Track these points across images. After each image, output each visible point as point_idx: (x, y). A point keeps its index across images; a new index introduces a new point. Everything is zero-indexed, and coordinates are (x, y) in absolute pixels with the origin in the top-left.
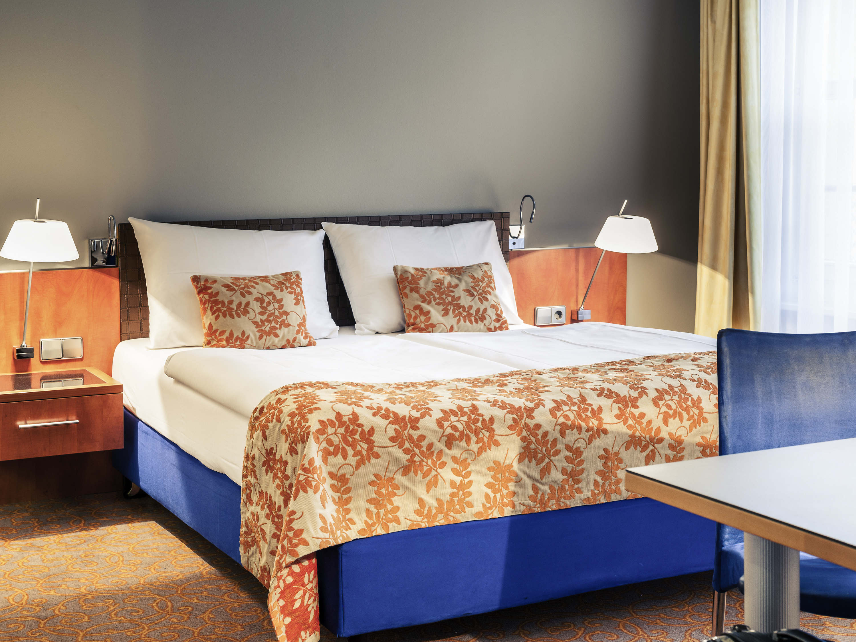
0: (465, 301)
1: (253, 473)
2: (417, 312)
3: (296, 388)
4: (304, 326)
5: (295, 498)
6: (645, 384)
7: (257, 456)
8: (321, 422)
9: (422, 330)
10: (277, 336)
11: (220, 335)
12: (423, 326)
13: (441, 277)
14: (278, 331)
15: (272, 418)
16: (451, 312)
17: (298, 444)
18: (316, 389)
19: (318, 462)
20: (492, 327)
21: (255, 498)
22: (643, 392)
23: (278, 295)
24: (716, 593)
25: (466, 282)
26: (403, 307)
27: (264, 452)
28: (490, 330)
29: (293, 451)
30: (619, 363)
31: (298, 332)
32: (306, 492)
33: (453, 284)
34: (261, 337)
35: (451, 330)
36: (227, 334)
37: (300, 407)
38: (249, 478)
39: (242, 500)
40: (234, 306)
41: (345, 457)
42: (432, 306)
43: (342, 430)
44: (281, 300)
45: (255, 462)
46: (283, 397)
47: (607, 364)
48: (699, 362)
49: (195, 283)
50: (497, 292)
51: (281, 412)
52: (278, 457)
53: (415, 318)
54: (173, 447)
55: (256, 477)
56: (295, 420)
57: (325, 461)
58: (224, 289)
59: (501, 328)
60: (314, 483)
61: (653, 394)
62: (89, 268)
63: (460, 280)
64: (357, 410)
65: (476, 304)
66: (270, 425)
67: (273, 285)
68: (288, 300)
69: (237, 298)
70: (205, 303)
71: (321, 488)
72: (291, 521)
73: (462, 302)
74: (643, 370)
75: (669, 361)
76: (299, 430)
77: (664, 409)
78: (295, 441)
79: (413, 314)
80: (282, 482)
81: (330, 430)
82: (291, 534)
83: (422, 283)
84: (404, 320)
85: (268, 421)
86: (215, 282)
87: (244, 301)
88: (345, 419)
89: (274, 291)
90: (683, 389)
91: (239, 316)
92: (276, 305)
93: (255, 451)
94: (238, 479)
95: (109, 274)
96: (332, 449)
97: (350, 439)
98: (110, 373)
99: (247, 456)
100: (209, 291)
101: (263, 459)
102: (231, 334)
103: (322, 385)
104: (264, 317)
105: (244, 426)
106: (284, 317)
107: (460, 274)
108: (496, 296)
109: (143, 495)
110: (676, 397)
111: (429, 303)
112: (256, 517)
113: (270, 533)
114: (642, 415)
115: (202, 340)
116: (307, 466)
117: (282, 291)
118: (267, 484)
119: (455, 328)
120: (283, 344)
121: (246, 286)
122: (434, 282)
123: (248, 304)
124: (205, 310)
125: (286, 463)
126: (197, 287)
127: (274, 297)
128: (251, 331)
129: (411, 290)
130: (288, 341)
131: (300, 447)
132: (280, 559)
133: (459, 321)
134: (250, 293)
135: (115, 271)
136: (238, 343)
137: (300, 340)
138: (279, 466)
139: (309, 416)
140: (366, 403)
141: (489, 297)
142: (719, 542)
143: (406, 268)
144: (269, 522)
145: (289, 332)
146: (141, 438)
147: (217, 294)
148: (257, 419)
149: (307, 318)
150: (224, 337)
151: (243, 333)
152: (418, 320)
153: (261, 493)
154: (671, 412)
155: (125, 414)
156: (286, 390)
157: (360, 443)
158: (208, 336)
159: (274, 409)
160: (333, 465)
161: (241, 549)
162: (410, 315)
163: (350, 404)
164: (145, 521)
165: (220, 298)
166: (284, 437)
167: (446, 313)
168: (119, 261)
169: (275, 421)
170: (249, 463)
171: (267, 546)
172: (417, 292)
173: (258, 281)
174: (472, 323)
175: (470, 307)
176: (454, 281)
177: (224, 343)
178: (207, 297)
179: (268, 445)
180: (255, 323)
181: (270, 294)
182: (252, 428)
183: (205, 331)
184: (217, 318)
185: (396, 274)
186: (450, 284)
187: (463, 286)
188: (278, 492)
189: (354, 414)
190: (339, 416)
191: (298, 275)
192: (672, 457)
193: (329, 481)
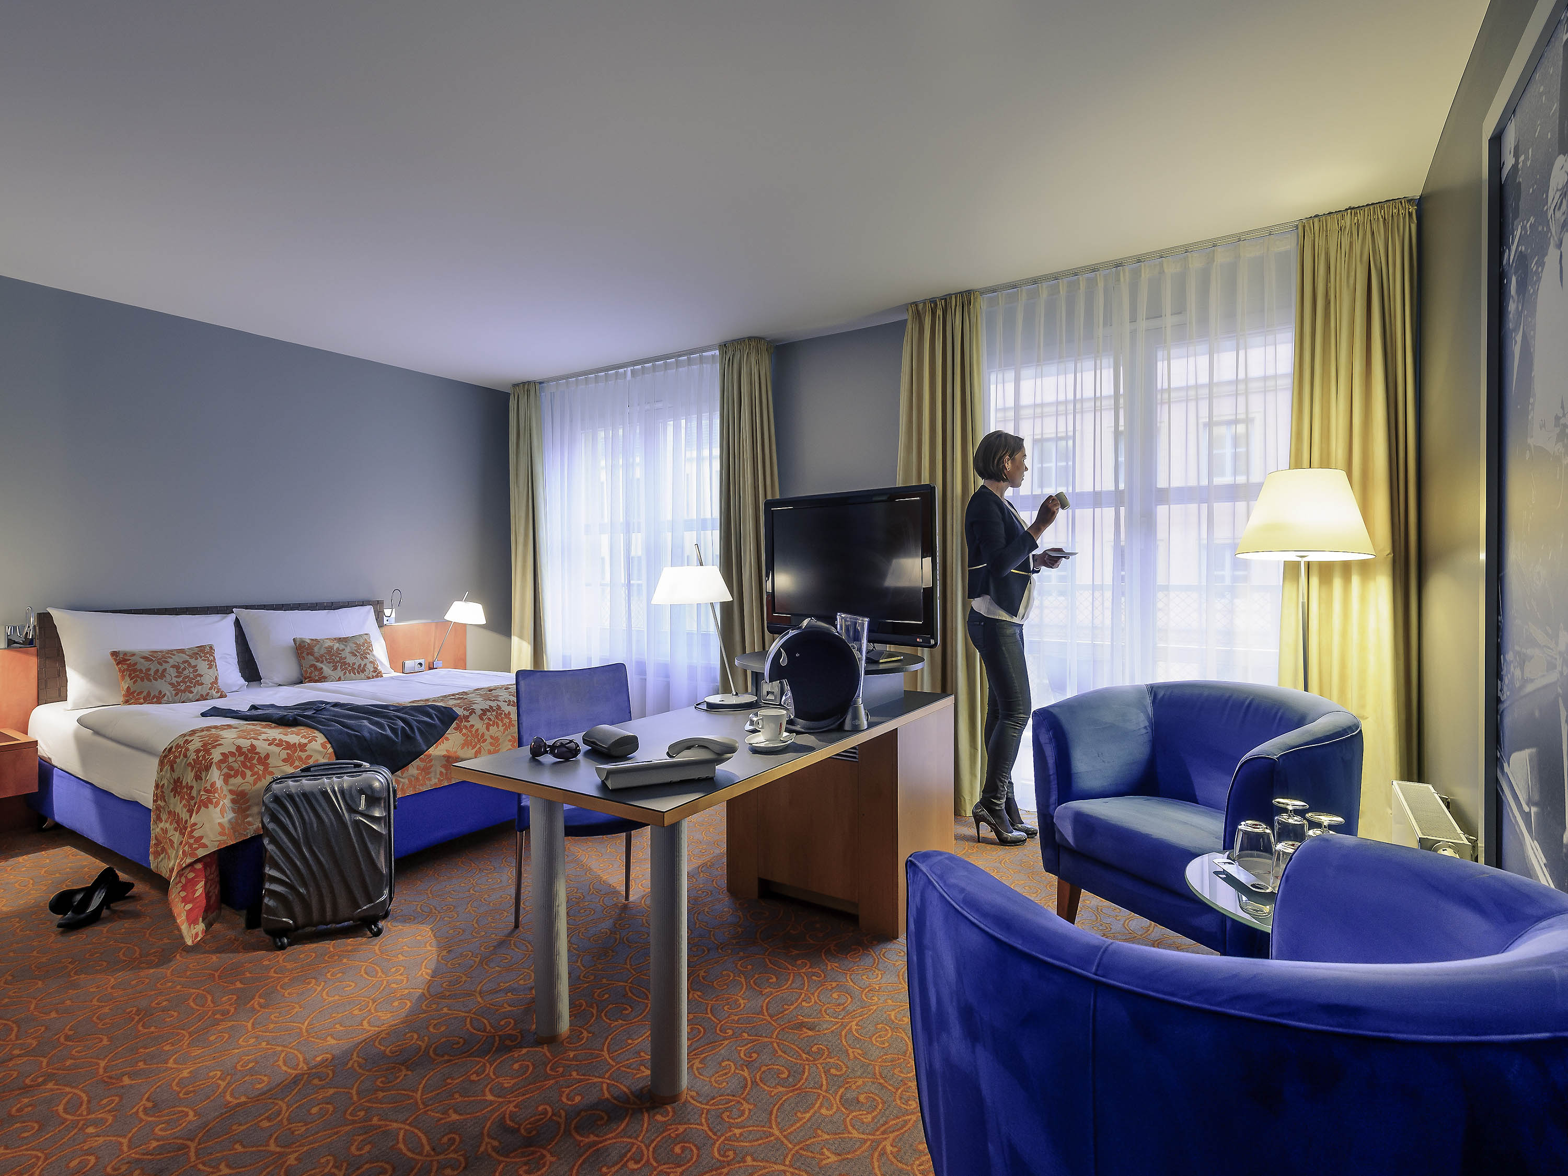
0: (350, 659)
1: (163, 798)
2: (312, 669)
3: (203, 731)
4: (217, 684)
5: (197, 813)
6: (474, 706)
7: (166, 785)
8: (223, 754)
9: (316, 681)
10: (192, 692)
11: (137, 695)
12: (317, 678)
13: (331, 644)
14: (192, 689)
15: (180, 755)
16: (339, 667)
17: (202, 772)
18: (221, 730)
19: (219, 783)
20: (370, 676)
21: (164, 816)
22: (473, 712)
23: (193, 662)
24: (518, 833)
25: (350, 647)
26: (301, 665)
27: (172, 781)
28: (369, 678)
29: (198, 778)
30: (457, 694)
31: (211, 688)
32: (207, 807)
33: (341, 649)
34: (176, 694)
35: (339, 679)
36: (145, 694)
37: (205, 745)
38: (159, 802)
39: (152, 820)
40: (152, 672)
41: (244, 778)
42: (325, 665)
43: (242, 758)
44: (196, 666)
45: (164, 790)
46: (190, 738)
47: (449, 695)
48: (510, 690)
49: (114, 657)
50: (375, 653)
51: (187, 750)
52: (184, 783)
53: (311, 673)
54: (88, 786)
55: (165, 801)
56: (200, 755)
57: (226, 782)
58: (142, 660)
59: (377, 676)
60: (214, 801)
61: (479, 712)
62: (5, 649)
63: (346, 646)
64: (255, 742)
65: (358, 661)
66: (178, 760)
67: (188, 655)
68: (202, 666)
69: (154, 667)
70: (123, 672)
71: (222, 803)
72: (192, 831)
73: (348, 661)
74: (474, 698)
75: (490, 690)
76: (203, 762)
77: (487, 721)
78: (200, 770)
79: (309, 671)
80: (188, 802)
81: (231, 759)
82: (192, 841)
83: (316, 649)
84: (302, 675)
85: (175, 757)
86: (134, 655)
87: (161, 668)
88: (244, 750)
89: (189, 660)
90: (499, 707)
91: (156, 680)
92: (191, 670)
93: (165, 782)
94: (150, 804)
95: (27, 653)
96: (232, 773)
97: (249, 764)
98: (25, 732)
99: (157, 786)
100: (128, 662)
101: (171, 786)
102: (149, 694)
103: (226, 727)
104: (180, 680)
105: (156, 761)
106: (199, 678)
107: (346, 642)
108: (373, 655)
109: (58, 827)
110: (494, 713)
111: (322, 662)
112: (165, 831)
113: (178, 842)
114: (472, 726)
115: (122, 699)
116: (209, 788)
117: (197, 659)
118: (175, 805)
119: (342, 677)
120: (197, 697)
121: (163, 657)
122: (326, 648)
123: (165, 670)
124: (123, 677)
125: (192, 787)
126: (115, 660)
127: (189, 664)
128: (167, 690)
129: (308, 654)
130: (202, 695)
131: (204, 774)
132: (181, 861)
133: (345, 674)
134: (168, 662)
135: (33, 650)
136: (155, 700)
137: (213, 694)
138: (185, 790)
139: (213, 751)
140: (264, 736)
141: (368, 656)
142: (520, 801)
143: (304, 640)
144: (177, 834)
145: (202, 689)
146: (56, 781)
147: (135, 664)
148: (165, 756)
149: (219, 678)
150: (142, 696)
151: (160, 692)
152: (313, 674)
153: (170, 812)
154: (491, 723)
155: (40, 764)
156: (193, 732)
157: (257, 766)
158: (127, 697)
159: (182, 748)
160: (233, 785)
161: (151, 858)
162: (306, 671)
163: (249, 739)
164: (60, 847)
165: (138, 667)
166: (190, 768)
167: (335, 668)
168: (37, 642)
169: (182, 756)
170: (159, 791)
171: (175, 852)
172: (312, 654)
173: (175, 652)
174: (355, 674)
175: (354, 664)
176: (342, 647)
177: (142, 701)
178: (125, 667)
179: (175, 776)
180: (171, 684)
181: (184, 662)
182: (161, 764)
183: (123, 693)
184: (134, 683)
185: (295, 644)
186: (338, 649)
187: (348, 650)
188: (185, 810)
189: (252, 746)
190: (239, 748)
191: (211, 648)
192: (492, 750)
193: (230, 797)
